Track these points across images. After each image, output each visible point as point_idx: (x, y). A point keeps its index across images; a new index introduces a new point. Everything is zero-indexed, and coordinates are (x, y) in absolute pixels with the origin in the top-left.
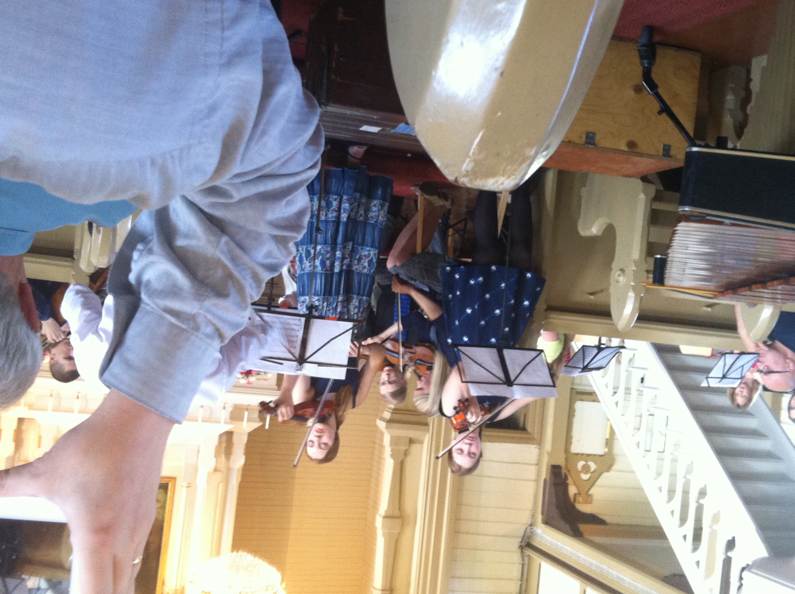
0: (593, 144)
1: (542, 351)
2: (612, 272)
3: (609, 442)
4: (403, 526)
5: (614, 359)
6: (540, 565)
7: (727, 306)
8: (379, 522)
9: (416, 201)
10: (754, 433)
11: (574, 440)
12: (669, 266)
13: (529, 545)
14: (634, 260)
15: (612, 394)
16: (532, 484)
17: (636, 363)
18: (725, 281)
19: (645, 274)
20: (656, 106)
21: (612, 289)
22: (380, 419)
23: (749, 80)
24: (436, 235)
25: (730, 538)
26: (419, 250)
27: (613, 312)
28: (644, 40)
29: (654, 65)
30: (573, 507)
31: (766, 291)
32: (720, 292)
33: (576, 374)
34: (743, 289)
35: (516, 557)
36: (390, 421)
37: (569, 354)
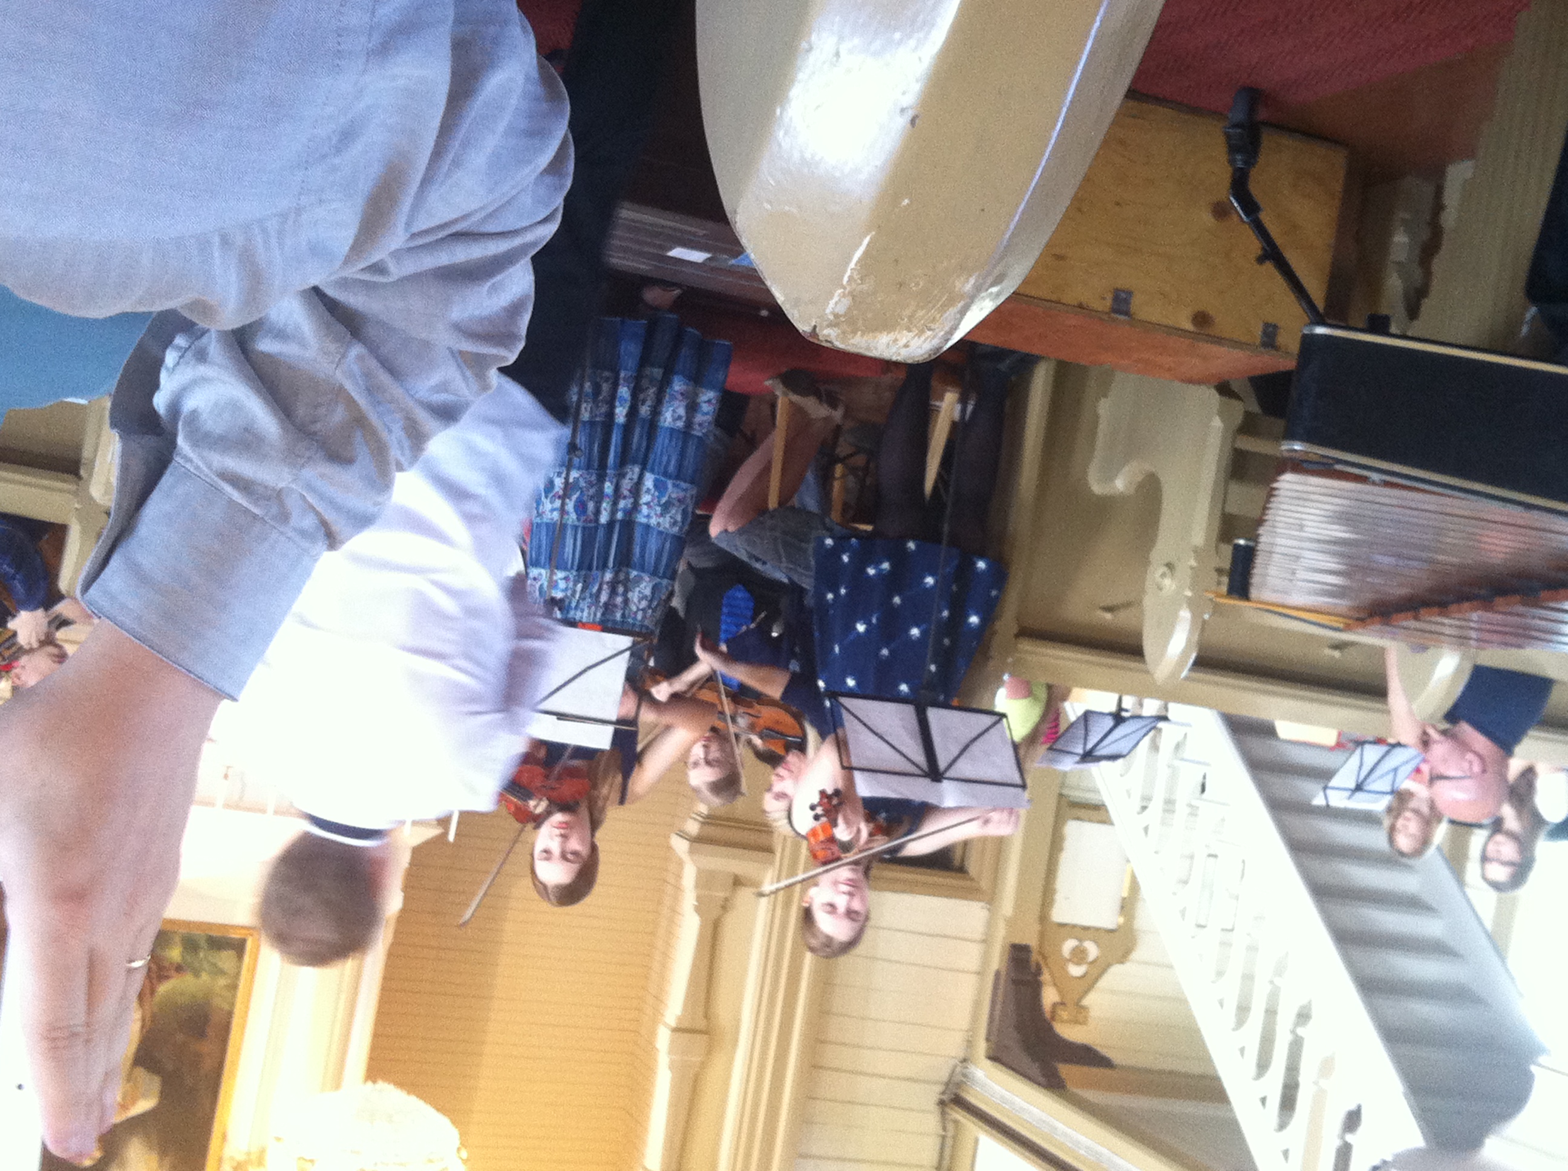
0: (1127, 313)
1: (1003, 716)
2: (1151, 568)
3: (1127, 906)
4: (709, 1051)
5: (1147, 739)
6: (977, 1141)
7: (1372, 647)
8: (663, 1039)
9: (773, 406)
10: (1412, 903)
11: (1059, 897)
12: (1259, 560)
13: (959, 1101)
14: (1196, 547)
15: (1138, 809)
16: (973, 979)
17: (1188, 752)
18: (1368, 597)
19: (1215, 575)
20: (1255, 246)
21: (1148, 601)
22: (677, 834)
23: (1438, 207)
24: (810, 476)
25: (1353, 1107)
26: (773, 503)
27: (1149, 647)
28: (1239, 116)
29: (1253, 165)
30: (1050, 1029)
31: (1446, 621)
32: (1358, 619)
33: (1067, 765)
34: (1403, 615)
35: (931, 1122)
36: (697, 840)
37: (1057, 726)
